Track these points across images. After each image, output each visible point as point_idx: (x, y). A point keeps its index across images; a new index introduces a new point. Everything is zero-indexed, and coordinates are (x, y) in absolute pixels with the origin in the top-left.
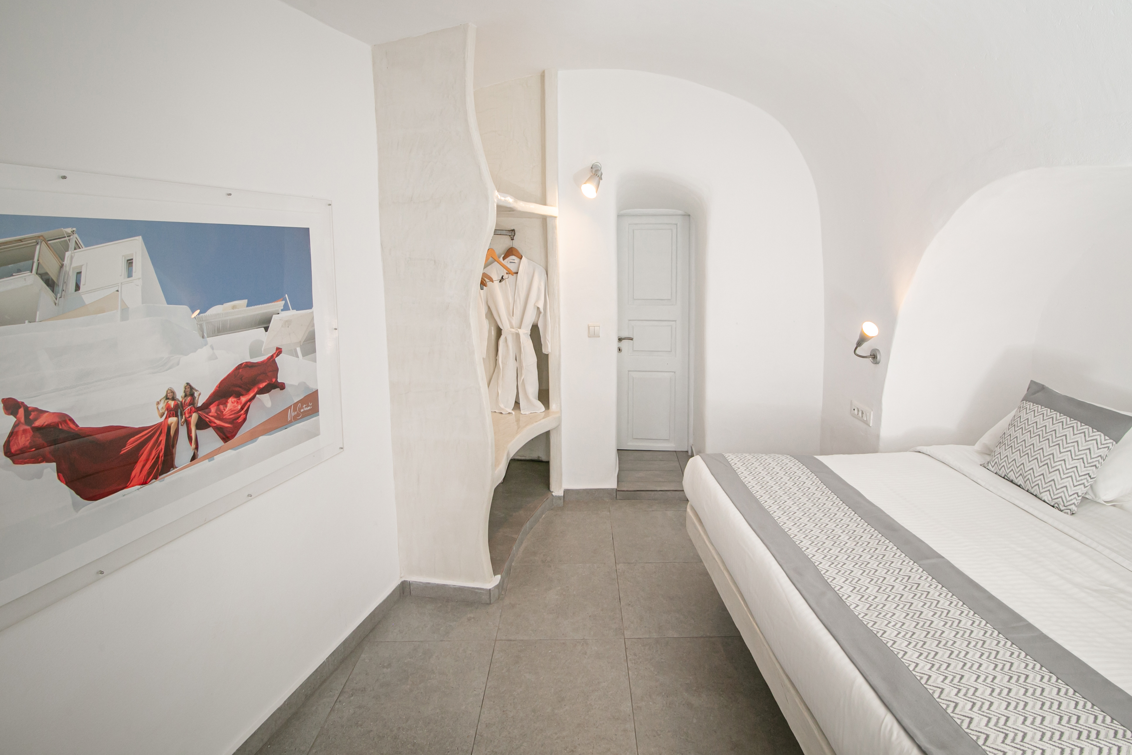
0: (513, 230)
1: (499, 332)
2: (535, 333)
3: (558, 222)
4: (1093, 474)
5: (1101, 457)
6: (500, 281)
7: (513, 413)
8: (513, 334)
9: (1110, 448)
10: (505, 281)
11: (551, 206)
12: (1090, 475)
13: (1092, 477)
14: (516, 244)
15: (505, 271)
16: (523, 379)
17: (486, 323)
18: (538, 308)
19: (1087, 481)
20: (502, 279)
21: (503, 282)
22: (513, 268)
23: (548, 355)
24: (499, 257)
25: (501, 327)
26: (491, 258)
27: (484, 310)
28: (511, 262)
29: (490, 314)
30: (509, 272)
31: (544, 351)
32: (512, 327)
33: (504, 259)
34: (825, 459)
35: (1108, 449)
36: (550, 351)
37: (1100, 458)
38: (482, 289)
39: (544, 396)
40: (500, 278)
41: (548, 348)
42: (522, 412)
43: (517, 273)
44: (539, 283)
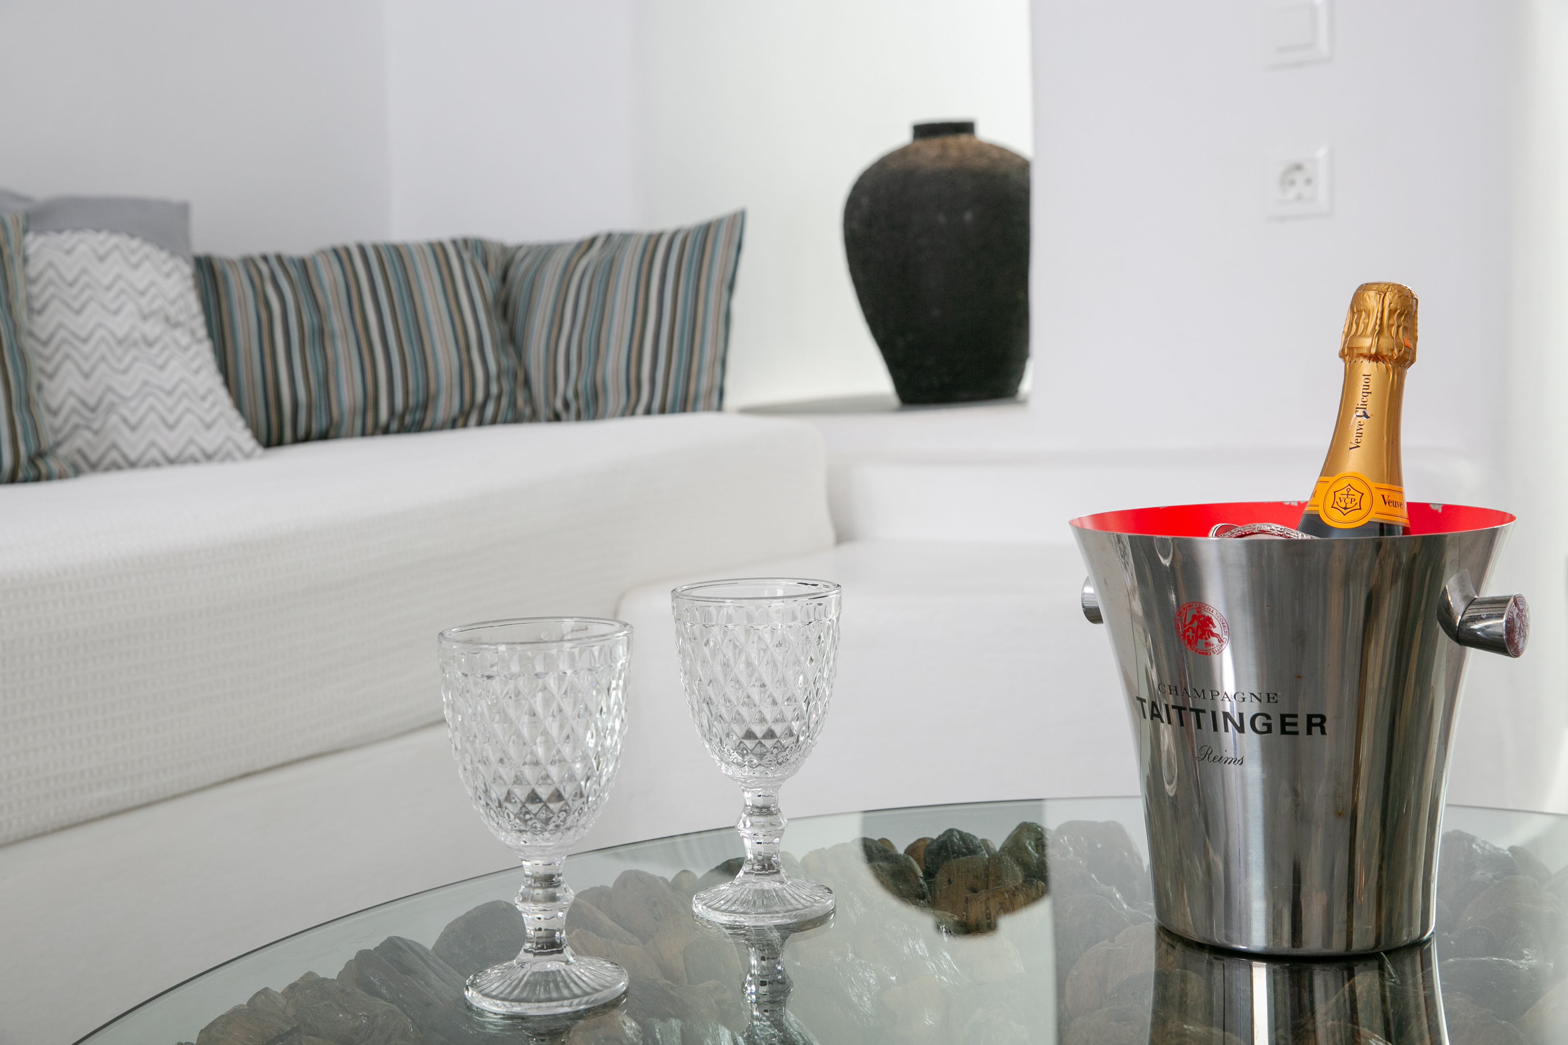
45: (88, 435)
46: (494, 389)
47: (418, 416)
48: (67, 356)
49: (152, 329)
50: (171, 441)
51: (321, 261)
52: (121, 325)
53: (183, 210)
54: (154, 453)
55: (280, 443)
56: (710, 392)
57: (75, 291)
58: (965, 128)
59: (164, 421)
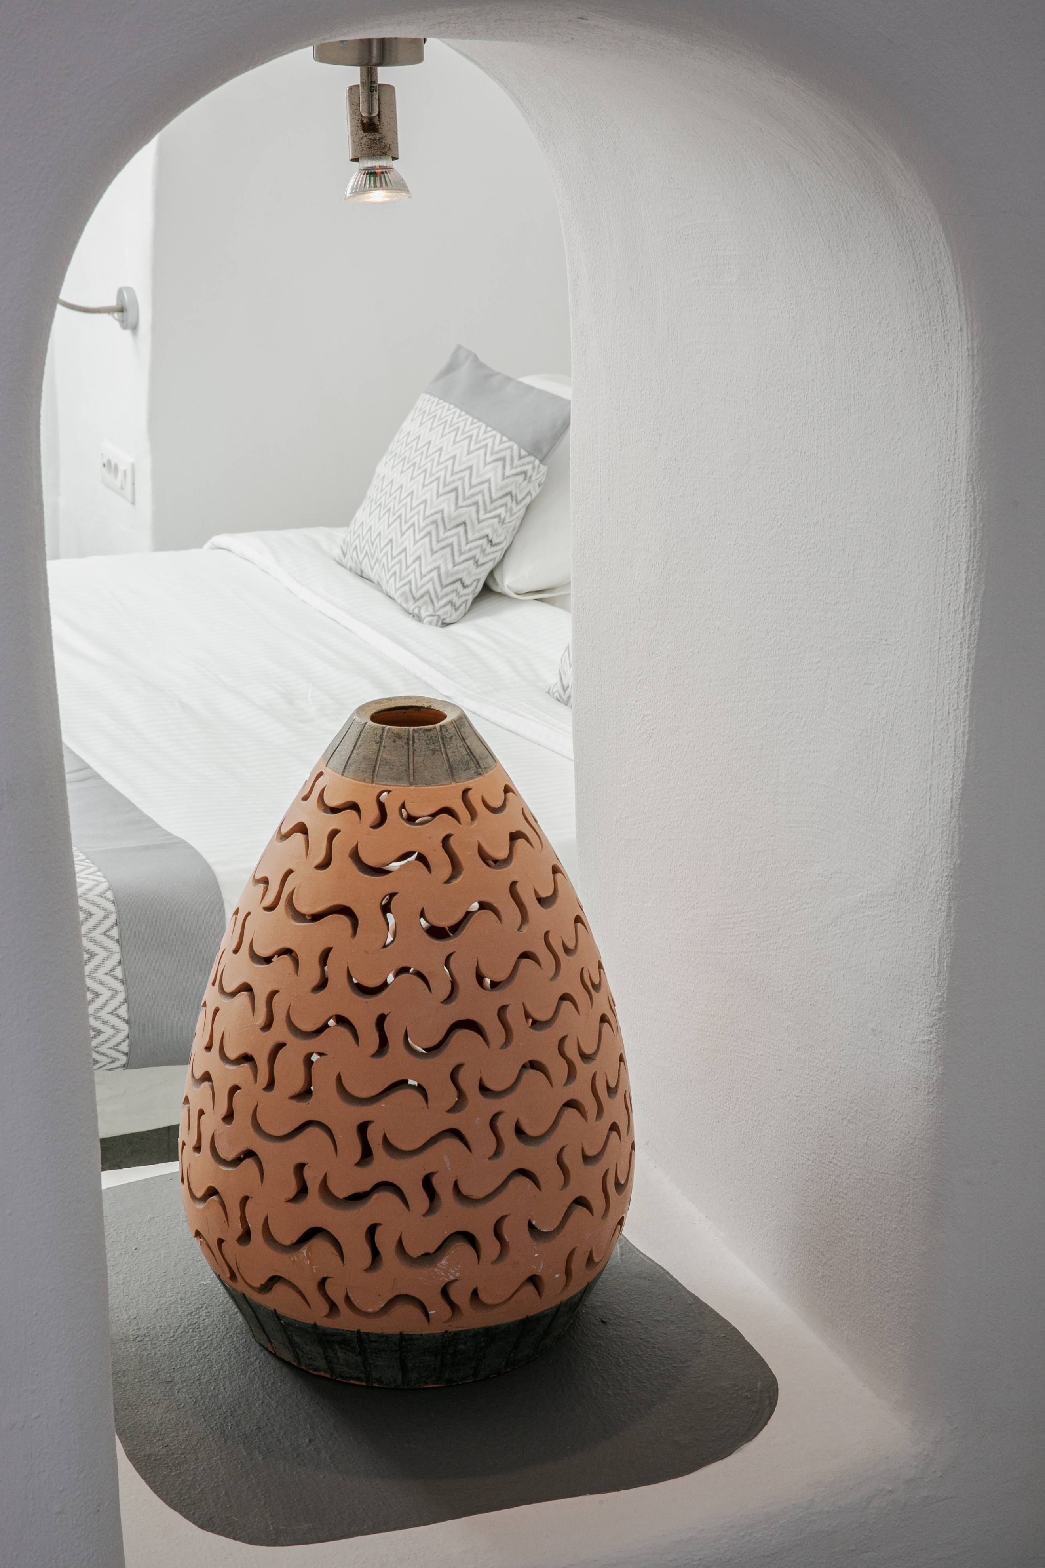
4: (495, 536)
5: (512, 496)
9: (529, 475)
12: (490, 538)
13: (494, 541)
19: (483, 551)
35: (526, 476)
37: (508, 498)
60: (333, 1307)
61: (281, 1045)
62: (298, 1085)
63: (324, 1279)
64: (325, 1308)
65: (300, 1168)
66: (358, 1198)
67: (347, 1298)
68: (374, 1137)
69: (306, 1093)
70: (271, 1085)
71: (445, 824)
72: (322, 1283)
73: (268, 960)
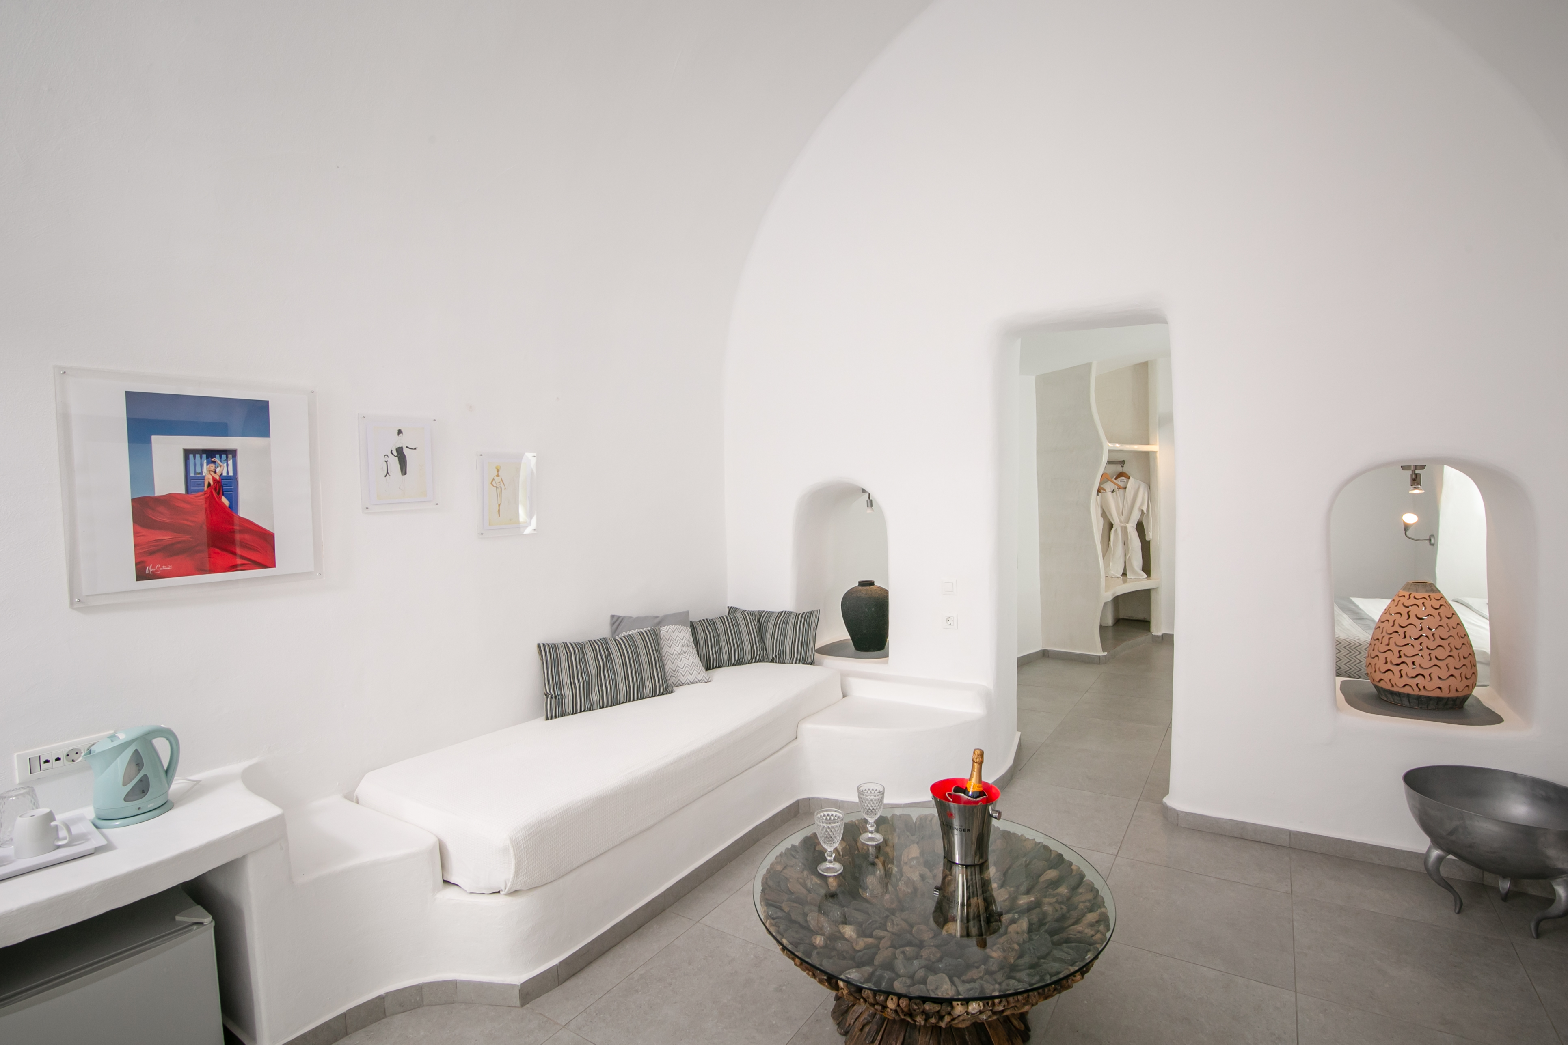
0: (1124, 461)
1: (1111, 526)
2: (1140, 528)
3: (1158, 455)
6: (1112, 493)
7: (1121, 577)
8: (1121, 527)
10: (1116, 494)
11: (1153, 445)
14: (1125, 469)
15: (1116, 487)
16: (1129, 557)
17: (1101, 520)
18: (1142, 511)
20: (1113, 491)
21: (1114, 493)
22: (1121, 484)
23: (1149, 541)
24: (1112, 478)
25: (1113, 523)
26: (1105, 478)
27: (1100, 512)
28: (1121, 481)
29: (1104, 515)
30: (1119, 488)
31: (1147, 539)
32: (1121, 522)
33: (1116, 479)
34: (1358, 601)
36: (1151, 538)
38: (1098, 495)
39: (1147, 568)
40: (1112, 490)
41: (1150, 536)
42: (1128, 577)
43: (1126, 488)
44: (1142, 493)
45: (674, 678)
46: (759, 653)
47: (741, 660)
48: (669, 659)
49: (685, 649)
50: (691, 678)
51: (717, 621)
52: (678, 650)
53: (687, 613)
54: (688, 681)
55: (710, 669)
56: (811, 655)
57: (669, 642)
58: (871, 583)
59: (690, 673)
60: (1393, 686)
61: (1384, 636)
62: (1387, 643)
63: (1390, 679)
64: (1391, 685)
65: (1386, 658)
66: (1398, 665)
67: (1395, 684)
68: (1402, 653)
69: (1388, 645)
70: (1381, 643)
71: (1424, 600)
72: (1390, 680)
73: (1384, 622)
